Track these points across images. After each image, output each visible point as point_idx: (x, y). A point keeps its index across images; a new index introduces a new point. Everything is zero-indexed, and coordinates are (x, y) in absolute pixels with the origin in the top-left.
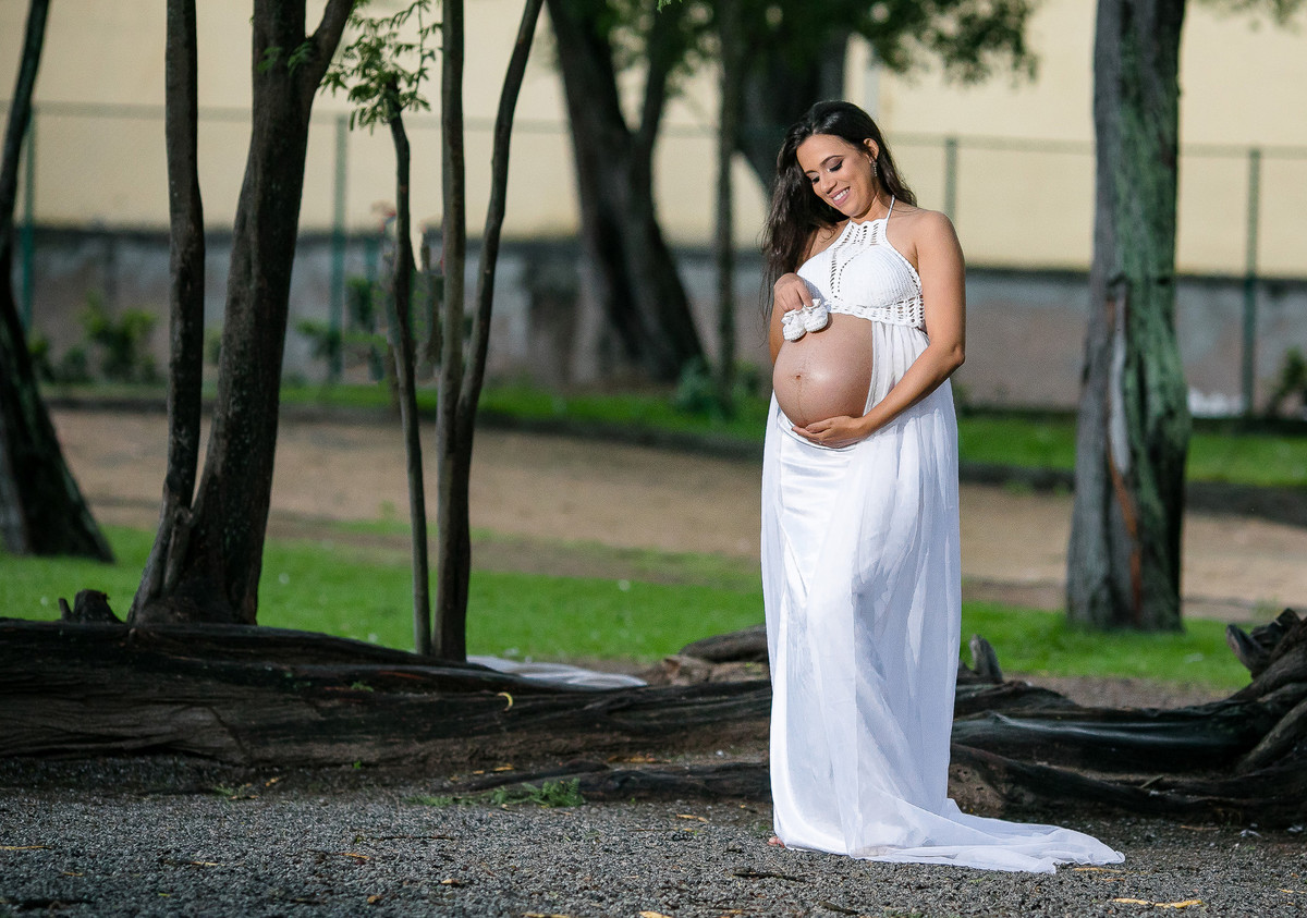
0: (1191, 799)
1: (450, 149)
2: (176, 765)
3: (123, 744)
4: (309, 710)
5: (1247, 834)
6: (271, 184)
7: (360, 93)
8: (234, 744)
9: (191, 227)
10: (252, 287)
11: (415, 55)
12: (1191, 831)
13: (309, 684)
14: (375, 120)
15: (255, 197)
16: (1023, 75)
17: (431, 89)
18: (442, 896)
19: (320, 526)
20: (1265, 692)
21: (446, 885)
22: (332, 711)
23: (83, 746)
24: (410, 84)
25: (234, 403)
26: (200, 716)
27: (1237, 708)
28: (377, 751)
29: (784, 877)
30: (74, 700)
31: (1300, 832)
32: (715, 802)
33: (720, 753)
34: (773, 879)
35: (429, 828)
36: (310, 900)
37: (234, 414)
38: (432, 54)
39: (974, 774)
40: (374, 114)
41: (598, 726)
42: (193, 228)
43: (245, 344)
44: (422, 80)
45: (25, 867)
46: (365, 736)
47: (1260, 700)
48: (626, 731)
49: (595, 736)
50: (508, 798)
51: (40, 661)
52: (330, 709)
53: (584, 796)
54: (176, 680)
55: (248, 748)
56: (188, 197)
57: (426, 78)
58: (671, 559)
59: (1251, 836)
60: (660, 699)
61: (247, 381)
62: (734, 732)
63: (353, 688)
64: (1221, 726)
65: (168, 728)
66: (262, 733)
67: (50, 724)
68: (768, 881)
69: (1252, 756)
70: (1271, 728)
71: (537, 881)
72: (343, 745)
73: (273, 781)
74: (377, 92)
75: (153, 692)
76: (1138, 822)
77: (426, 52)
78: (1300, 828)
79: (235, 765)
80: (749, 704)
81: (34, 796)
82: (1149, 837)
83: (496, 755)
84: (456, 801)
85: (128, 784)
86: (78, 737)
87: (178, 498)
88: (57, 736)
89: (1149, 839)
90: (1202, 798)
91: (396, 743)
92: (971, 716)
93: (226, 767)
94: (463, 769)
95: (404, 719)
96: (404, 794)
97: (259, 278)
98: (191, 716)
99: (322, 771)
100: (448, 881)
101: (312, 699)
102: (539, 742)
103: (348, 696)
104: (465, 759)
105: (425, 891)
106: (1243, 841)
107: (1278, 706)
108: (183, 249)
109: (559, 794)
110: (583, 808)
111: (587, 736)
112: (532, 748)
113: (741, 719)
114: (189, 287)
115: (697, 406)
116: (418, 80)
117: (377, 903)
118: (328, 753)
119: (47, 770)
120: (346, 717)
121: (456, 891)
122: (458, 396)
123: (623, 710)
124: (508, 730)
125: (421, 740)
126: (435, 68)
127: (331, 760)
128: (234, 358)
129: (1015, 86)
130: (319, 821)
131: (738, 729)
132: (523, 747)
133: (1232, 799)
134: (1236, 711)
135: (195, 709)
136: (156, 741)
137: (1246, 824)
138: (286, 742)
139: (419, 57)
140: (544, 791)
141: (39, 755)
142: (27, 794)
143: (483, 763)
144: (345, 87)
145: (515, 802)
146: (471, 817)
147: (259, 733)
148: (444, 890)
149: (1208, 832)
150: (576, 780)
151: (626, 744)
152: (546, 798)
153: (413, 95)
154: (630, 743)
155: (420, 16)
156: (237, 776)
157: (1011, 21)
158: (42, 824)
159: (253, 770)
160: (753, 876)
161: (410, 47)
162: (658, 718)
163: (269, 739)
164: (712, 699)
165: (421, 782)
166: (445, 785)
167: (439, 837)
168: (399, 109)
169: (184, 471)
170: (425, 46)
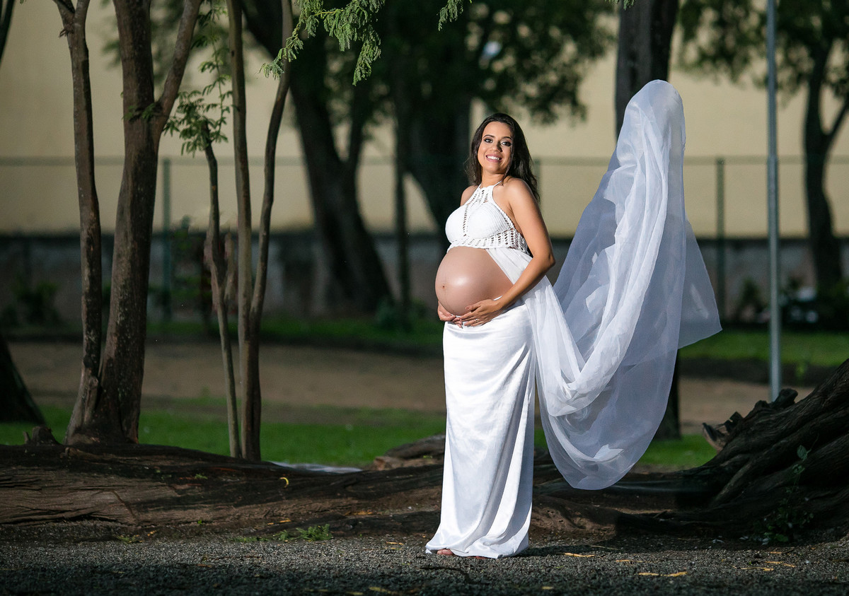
0: (683, 523)
1: (240, 164)
2: (95, 526)
3: (64, 515)
4: (171, 491)
5: (716, 541)
6: (137, 187)
7: (186, 133)
8: (128, 512)
9: (92, 214)
10: (128, 248)
11: (218, 109)
12: (683, 541)
13: (170, 476)
14: (196, 149)
15: (129, 195)
16: (578, 119)
17: (228, 130)
18: (255, 583)
19: (164, 402)
20: (724, 461)
21: (257, 577)
22: (184, 491)
23: (41, 517)
24: (215, 127)
25: (120, 316)
26: (108, 497)
27: (708, 470)
28: (211, 514)
29: (450, 569)
30: (35, 490)
31: (747, 539)
32: (408, 535)
33: (410, 508)
34: (443, 570)
35: (244, 552)
36: (180, 588)
37: (121, 322)
38: (228, 109)
39: (557, 513)
40: (195, 145)
41: (339, 494)
42: (93, 215)
43: (126, 281)
44: (223, 124)
45: (16, 578)
46: (204, 505)
47: (722, 465)
48: (355, 496)
49: (337, 500)
50: (289, 537)
51: (14, 468)
52: (183, 490)
53: (332, 534)
54: (93, 477)
55: (136, 514)
56: (90, 196)
57: (225, 123)
58: (377, 413)
59: (719, 542)
60: (374, 478)
61: (128, 302)
62: (417, 496)
63: (196, 477)
64: (699, 481)
65: (89, 505)
66: (144, 506)
67: (21, 505)
68: (439, 571)
69: (718, 498)
70: (728, 481)
71: (308, 574)
72: (191, 511)
73: (152, 533)
74: (197, 132)
75: (80, 484)
76: (653, 537)
77: (224, 108)
78: (747, 538)
79: (129, 525)
80: (426, 479)
81: (15, 545)
82: (659, 545)
83: (280, 513)
84: (258, 539)
85: (68, 538)
86: (38, 511)
87: (90, 372)
88: (26, 511)
89: (660, 546)
90: (688, 522)
91: (222, 509)
92: (555, 480)
93: (124, 526)
94: (262, 522)
95: (226, 494)
96: (228, 537)
97: (132, 242)
98: (103, 497)
99: (180, 526)
100: (258, 575)
101: (172, 485)
102: (305, 505)
103: (193, 482)
104: (262, 517)
105: (245, 581)
106: (714, 547)
107: (731, 468)
108: (88, 227)
109: (318, 534)
110: (332, 541)
111: (333, 501)
112: (301, 509)
113: (421, 488)
114: (92, 249)
115: (388, 325)
116: (220, 125)
117: (218, 587)
118: (183, 516)
119: (20, 531)
120: (192, 494)
121: (263, 580)
122: (250, 307)
123: (353, 485)
124: (287, 499)
125: (236, 506)
126: (229, 117)
127: (184, 520)
128: (120, 289)
129: (573, 125)
130: (180, 551)
131: (420, 493)
132: (295, 508)
133: (707, 522)
134: (708, 472)
135: (104, 493)
136: (83, 512)
137: (716, 536)
138: (158, 510)
139: (220, 111)
140: (309, 532)
141: (15, 523)
142: (10, 544)
143: (273, 518)
144: (178, 130)
145: (292, 539)
146: (268, 547)
147: (142, 505)
148: (256, 580)
149: (694, 541)
150: (327, 525)
151: (354, 504)
152: (310, 536)
153: (218, 133)
154: (358, 504)
155: (220, 87)
156: (130, 531)
157: (569, 87)
158: (22, 558)
159: (140, 527)
160: (431, 569)
161: (215, 105)
162: (373, 489)
163: (149, 509)
164: (404, 477)
165: (237, 530)
166: (251, 531)
167: (250, 557)
168: (209, 142)
169: (93, 355)
170: (223, 105)
